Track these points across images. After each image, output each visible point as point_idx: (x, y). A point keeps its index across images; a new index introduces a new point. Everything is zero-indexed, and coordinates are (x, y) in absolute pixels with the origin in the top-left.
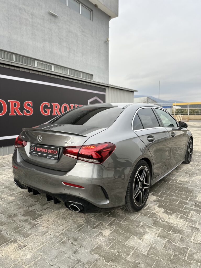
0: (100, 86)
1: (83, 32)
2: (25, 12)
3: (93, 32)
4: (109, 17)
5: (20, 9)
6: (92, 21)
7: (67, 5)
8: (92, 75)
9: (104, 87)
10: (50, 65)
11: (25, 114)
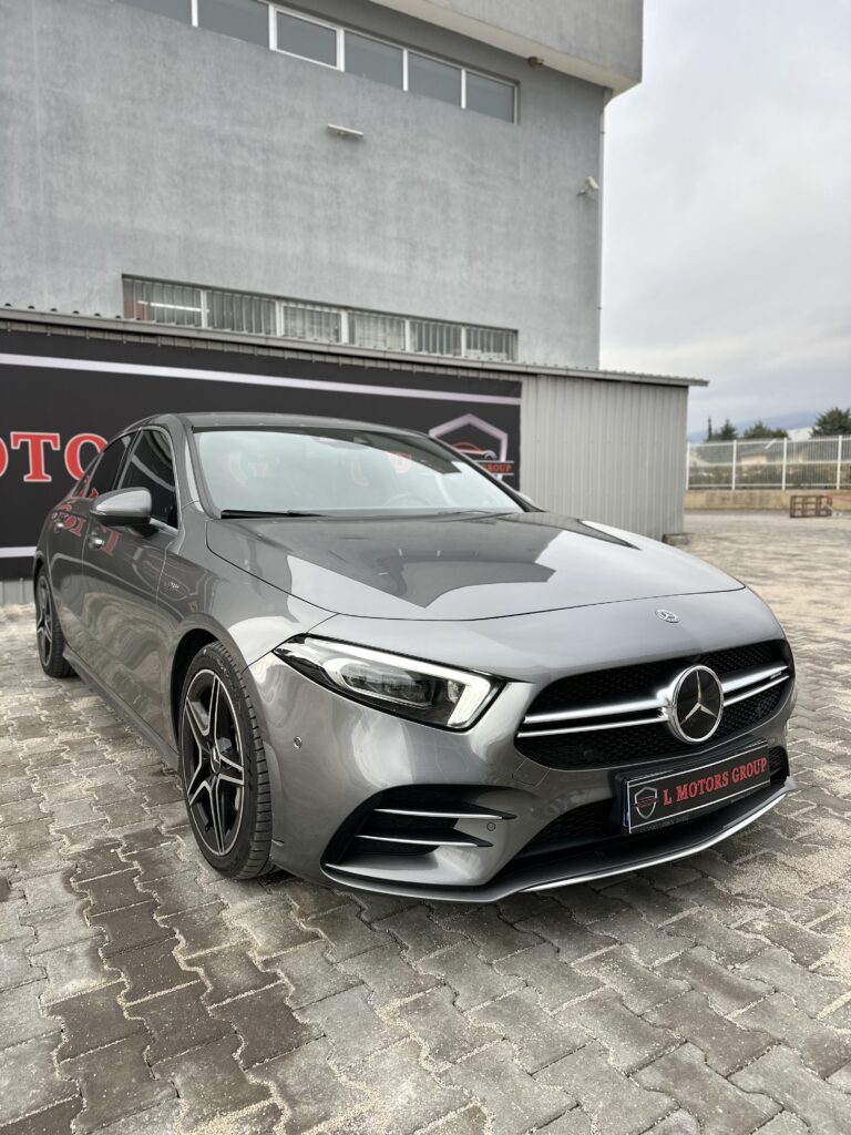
0: (492, 375)
2: (243, 145)
3: (521, 164)
4: (603, 94)
6: (519, 121)
7: (405, 87)
8: (516, 332)
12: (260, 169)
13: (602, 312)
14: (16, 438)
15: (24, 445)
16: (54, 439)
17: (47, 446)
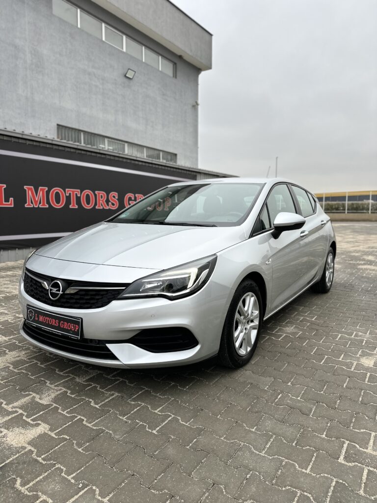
0: (190, 173)
1: (164, 95)
2: (96, 77)
3: (177, 93)
4: (198, 70)
5: (89, 74)
7: (144, 61)
8: (176, 155)
9: (195, 174)
10: (123, 143)
11: (111, 207)
12: (101, 86)
13: (199, 150)
14: (68, 191)
15: (70, 194)
16: (78, 192)
17: (76, 194)
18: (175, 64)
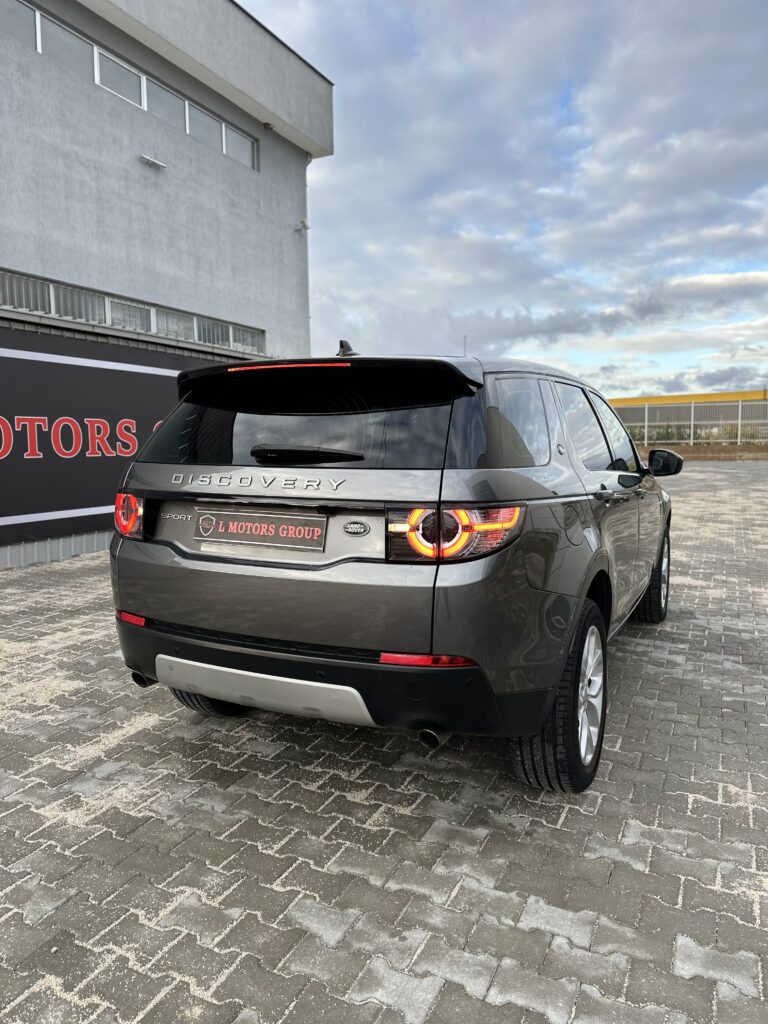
2: (80, 162)
3: (262, 203)
4: (306, 156)
6: (259, 170)
7: (188, 132)
8: (263, 332)
10: (147, 308)
11: (121, 451)
14: (18, 421)
15: (24, 426)
16: (44, 421)
17: (39, 427)
18: (256, 140)
